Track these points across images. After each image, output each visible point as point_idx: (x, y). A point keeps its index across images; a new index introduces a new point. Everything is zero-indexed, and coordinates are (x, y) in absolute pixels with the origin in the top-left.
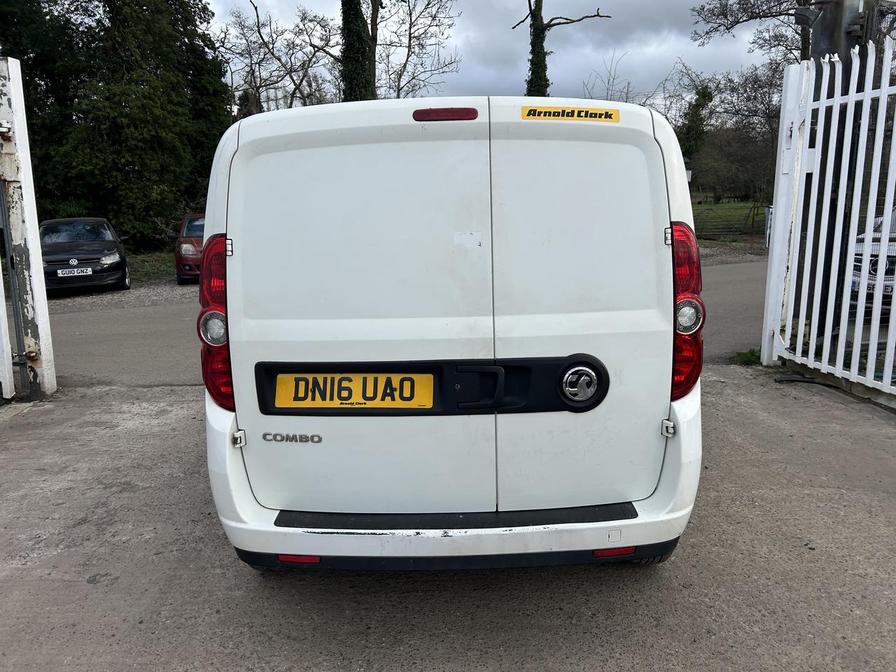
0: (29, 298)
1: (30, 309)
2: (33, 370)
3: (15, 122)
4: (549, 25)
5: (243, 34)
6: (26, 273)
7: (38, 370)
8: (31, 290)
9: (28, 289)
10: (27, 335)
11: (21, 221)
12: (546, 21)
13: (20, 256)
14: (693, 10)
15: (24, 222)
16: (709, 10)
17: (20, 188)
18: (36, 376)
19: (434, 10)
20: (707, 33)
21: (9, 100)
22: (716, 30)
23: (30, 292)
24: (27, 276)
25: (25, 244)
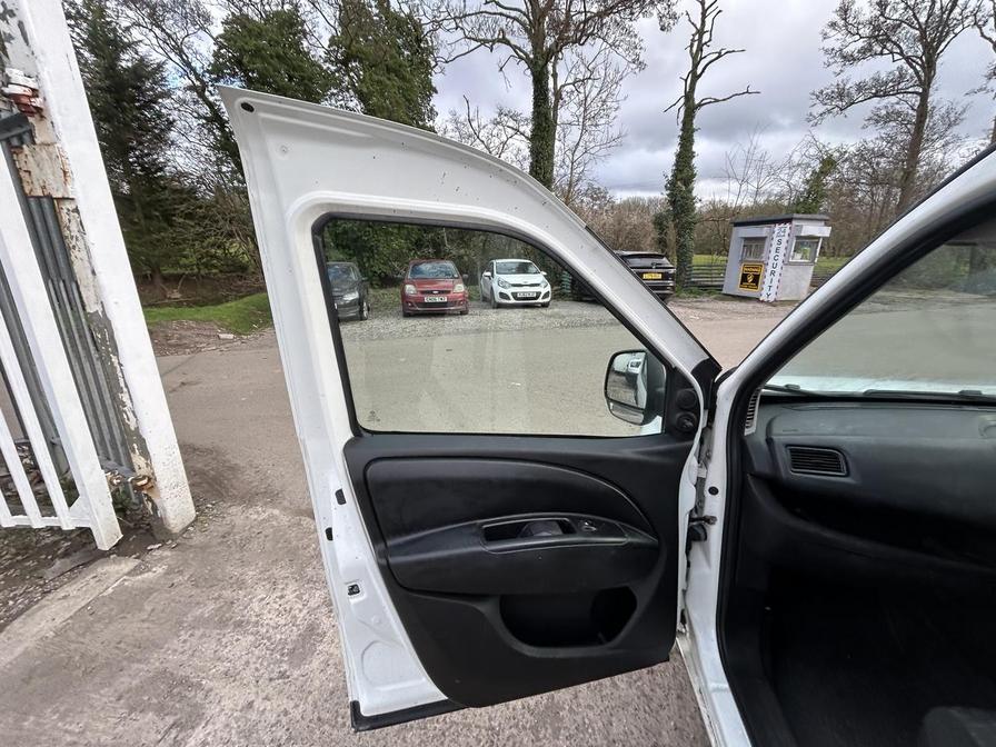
0: (125, 398)
1: (130, 415)
2: (150, 499)
3: (44, 75)
4: (700, 105)
5: (457, 128)
6: (114, 359)
7: (157, 501)
8: (127, 386)
9: (122, 385)
10: (134, 451)
11: (89, 272)
12: (697, 102)
13: (101, 331)
14: (813, 94)
15: (93, 273)
16: (827, 94)
17: (76, 210)
18: (155, 508)
19: (604, 96)
20: (821, 115)
21: (21, 25)
22: (829, 111)
23: (125, 390)
24: (116, 364)
25: (104, 311)
